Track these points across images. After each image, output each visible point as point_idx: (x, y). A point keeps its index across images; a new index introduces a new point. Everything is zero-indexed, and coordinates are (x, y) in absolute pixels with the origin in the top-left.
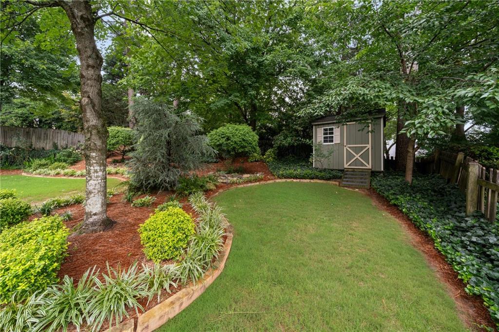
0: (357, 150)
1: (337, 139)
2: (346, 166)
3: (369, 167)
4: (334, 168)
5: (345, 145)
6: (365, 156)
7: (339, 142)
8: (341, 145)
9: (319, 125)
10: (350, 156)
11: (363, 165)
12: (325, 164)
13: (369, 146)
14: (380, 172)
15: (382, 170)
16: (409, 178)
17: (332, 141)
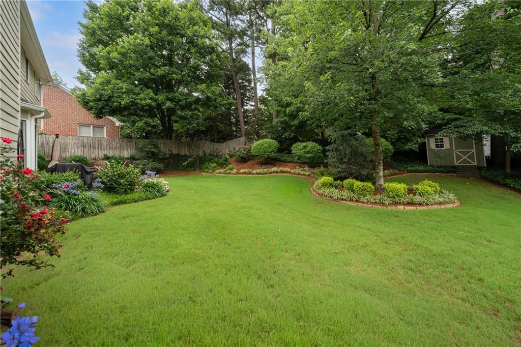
0: (464, 153)
1: (447, 145)
2: (456, 164)
3: (476, 164)
4: (447, 165)
5: (454, 149)
6: (471, 157)
7: (449, 148)
8: (451, 149)
9: (430, 136)
10: (459, 157)
11: (470, 163)
12: (439, 162)
13: (474, 150)
14: (485, 167)
15: (485, 166)
16: (508, 170)
17: (443, 147)
